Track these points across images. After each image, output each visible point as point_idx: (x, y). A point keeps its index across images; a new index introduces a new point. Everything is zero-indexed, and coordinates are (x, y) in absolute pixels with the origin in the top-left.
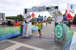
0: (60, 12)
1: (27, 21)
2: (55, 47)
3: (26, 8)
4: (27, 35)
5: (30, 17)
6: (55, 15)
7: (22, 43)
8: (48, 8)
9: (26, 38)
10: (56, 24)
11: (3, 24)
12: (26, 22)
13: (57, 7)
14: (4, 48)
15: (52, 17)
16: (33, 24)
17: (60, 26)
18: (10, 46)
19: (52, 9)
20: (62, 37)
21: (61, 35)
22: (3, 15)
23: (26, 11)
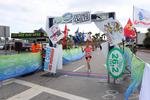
0: (118, 25)
1: (54, 42)
2: (108, 93)
3: (52, 16)
4: (53, 71)
5: (58, 33)
6: (109, 30)
7: (44, 85)
8: (94, 17)
9: (52, 75)
10: (111, 48)
11: (7, 48)
12: (51, 45)
13: (112, 15)
14: (9, 96)
15: (102, 33)
16: (64, 48)
17: (119, 53)
18: (19, 92)
19: (104, 17)
20: (123, 73)
21: (121, 70)
22: (5, 29)
23: (51, 21)
